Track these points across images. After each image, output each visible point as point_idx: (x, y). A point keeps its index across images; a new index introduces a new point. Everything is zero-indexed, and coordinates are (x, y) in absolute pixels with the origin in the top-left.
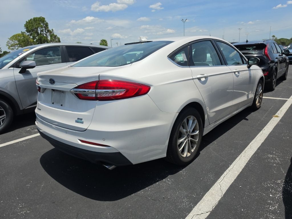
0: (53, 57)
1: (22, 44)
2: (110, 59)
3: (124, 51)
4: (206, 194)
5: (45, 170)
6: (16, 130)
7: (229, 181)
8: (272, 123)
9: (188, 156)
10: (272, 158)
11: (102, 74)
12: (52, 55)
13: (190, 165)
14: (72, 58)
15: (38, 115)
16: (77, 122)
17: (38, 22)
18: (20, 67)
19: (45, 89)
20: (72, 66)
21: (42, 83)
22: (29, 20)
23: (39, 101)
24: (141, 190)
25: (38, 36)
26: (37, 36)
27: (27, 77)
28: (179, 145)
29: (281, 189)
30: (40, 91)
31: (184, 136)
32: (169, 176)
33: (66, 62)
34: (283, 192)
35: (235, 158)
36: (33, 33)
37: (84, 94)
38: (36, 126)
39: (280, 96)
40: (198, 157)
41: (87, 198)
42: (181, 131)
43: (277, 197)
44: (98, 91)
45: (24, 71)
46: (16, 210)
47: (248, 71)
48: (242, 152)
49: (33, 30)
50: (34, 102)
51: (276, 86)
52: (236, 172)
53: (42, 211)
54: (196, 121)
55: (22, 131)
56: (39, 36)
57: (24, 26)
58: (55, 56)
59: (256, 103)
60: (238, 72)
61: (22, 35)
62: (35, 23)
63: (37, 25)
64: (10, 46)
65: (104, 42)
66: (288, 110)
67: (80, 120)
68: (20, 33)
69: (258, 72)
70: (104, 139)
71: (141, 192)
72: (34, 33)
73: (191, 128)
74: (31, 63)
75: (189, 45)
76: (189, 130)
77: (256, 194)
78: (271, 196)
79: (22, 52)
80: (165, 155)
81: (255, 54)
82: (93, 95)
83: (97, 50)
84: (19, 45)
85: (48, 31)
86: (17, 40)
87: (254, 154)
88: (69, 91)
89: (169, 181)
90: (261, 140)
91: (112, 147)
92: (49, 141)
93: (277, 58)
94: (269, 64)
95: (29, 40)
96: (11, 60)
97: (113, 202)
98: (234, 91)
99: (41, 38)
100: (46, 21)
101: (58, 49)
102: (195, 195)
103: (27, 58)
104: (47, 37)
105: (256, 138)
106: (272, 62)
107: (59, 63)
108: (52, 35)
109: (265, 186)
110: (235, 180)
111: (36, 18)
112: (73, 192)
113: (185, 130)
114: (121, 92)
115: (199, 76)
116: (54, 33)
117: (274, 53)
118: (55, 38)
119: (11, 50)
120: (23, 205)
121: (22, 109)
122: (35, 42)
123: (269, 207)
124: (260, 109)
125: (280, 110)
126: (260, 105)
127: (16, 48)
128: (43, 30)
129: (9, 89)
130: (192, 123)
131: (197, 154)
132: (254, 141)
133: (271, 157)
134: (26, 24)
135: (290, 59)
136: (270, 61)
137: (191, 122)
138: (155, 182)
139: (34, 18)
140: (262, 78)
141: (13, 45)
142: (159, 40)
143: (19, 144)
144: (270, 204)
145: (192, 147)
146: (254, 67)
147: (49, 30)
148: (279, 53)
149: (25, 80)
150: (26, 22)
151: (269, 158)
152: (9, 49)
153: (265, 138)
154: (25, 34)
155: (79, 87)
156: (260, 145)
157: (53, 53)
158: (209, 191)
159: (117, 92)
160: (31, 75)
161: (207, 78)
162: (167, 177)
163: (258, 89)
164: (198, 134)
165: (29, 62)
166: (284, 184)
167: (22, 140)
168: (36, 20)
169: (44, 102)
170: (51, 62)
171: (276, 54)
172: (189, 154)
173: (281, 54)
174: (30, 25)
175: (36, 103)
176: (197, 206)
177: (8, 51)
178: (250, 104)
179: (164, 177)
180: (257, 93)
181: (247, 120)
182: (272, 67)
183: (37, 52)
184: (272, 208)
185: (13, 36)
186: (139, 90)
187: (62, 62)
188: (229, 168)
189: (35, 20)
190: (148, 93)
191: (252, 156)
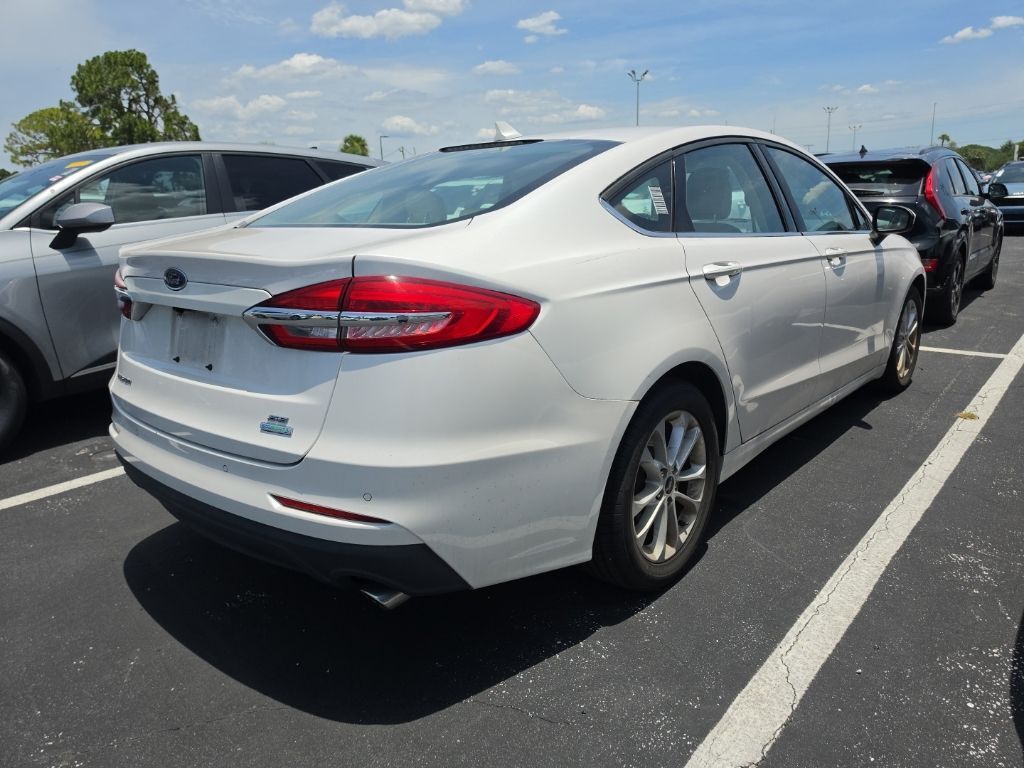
0: (174, 194)
1: (63, 144)
2: (386, 202)
3: (428, 178)
4: (738, 699)
5: (143, 605)
6: (37, 455)
7: (816, 651)
8: (956, 440)
9: (666, 558)
10: (965, 565)
11: (363, 254)
12: (168, 185)
13: (676, 588)
14: (245, 198)
15: (119, 400)
16: (265, 429)
17: (120, 67)
18: (55, 224)
19: (147, 308)
20: (247, 226)
21: (136, 285)
22: (87, 61)
23: (124, 349)
24: (499, 682)
25: (119, 120)
26: (115, 119)
27: (82, 262)
28: (635, 518)
29: (1003, 679)
30: (128, 316)
31: (657, 484)
32: (602, 630)
33: (223, 211)
34: (1013, 692)
35: (834, 567)
36: (101, 106)
37: (293, 327)
38: (112, 442)
39: (977, 346)
40: (702, 561)
41: (300, 712)
42: (645, 466)
43: (993, 709)
44: (349, 316)
45: (69, 239)
46: (34, 757)
47: (872, 256)
48: (857, 543)
49: (102, 98)
50: (107, 351)
51: (960, 309)
52: (841, 618)
53: (130, 760)
54: (697, 430)
55: (59, 458)
56: (124, 117)
57: (70, 80)
58: (179, 190)
59: (898, 368)
60: (841, 257)
61: (61, 114)
62: (110, 72)
63: (116, 78)
64: (19, 150)
65: (356, 144)
66: (1006, 394)
67: (277, 423)
68: (57, 106)
69: (904, 259)
70: (368, 497)
71: (500, 691)
72: (105, 106)
73: (679, 457)
74: (96, 213)
75: (673, 158)
76: (671, 464)
77: (918, 698)
78: (971, 705)
79: (62, 173)
80: (586, 555)
81: (890, 196)
82: (331, 331)
83: (335, 170)
84: (49, 150)
85: (158, 101)
86: (43, 132)
87: (899, 552)
88: (240, 314)
89: (599, 647)
90: (919, 500)
91: (397, 525)
92: (158, 498)
93: (965, 212)
94: (938, 230)
95: (89, 134)
96: (19, 199)
97: (397, 726)
98: (826, 325)
99: (130, 125)
100: (149, 66)
101: (196, 163)
102: (695, 701)
103: (79, 193)
104: (152, 123)
105: (902, 492)
106: (951, 224)
107: (198, 214)
108: (171, 116)
109: (948, 669)
110: (838, 645)
111: (115, 54)
112: (247, 688)
113: (657, 464)
114: (433, 322)
115: (709, 269)
116: (179, 110)
117: (955, 192)
118: (180, 127)
119: (21, 165)
120: (57, 739)
121: (61, 378)
122: (110, 139)
123: (968, 748)
124: (908, 389)
125: (981, 392)
126: (910, 374)
127: (42, 158)
128: (139, 96)
129: (11, 304)
130: (683, 437)
131: (697, 551)
132: (896, 501)
133: (961, 562)
134: (78, 74)
135: (1006, 216)
136: (942, 222)
137: (679, 433)
138: (550, 653)
139: (106, 54)
140: (918, 280)
141: (31, 149)
142: (567, 138)
143: (47, 504)
144: (970, 737)
145: (683, 525)
146: (893, 241)
147: (161, 97)
148: (972, 193)
149: (72, 271)
150: (79, 66)
151: (954, 566)
152: (13, 162)
153: (935, 495)
154: (72, 110)
155: (276, 301)
156: (918, 519)
157: (172, 180)
158: (747, 688)
159: (419, 322)
160: (95, 253)
161: (736, 278)
162: (593, 632)
163: (905, 317)
164: (704, 477)
165: (90, 207)
166: (1014, 663)
167: (57, 492)
168: (115, 63)
169: (143, 354)
170: (167, 210)
171: (961, 197)
172: (671, 551)
173: (977, 199)
174: (93, 78)
175: (112, 357)
176: (704, 742)
177: (10, 168)
178: (877, 372)
179: (584, 634)
180: (901, 334)
181: (868, 427)
182: (950, 243)
183: (115, 174)
184: (977, 750)
185: (31, 116)
186: (498, 317)
187: (210, 210)
188: (814, 604)
189: (111, 60)
190: (532, 328)
191: (893, 558)
